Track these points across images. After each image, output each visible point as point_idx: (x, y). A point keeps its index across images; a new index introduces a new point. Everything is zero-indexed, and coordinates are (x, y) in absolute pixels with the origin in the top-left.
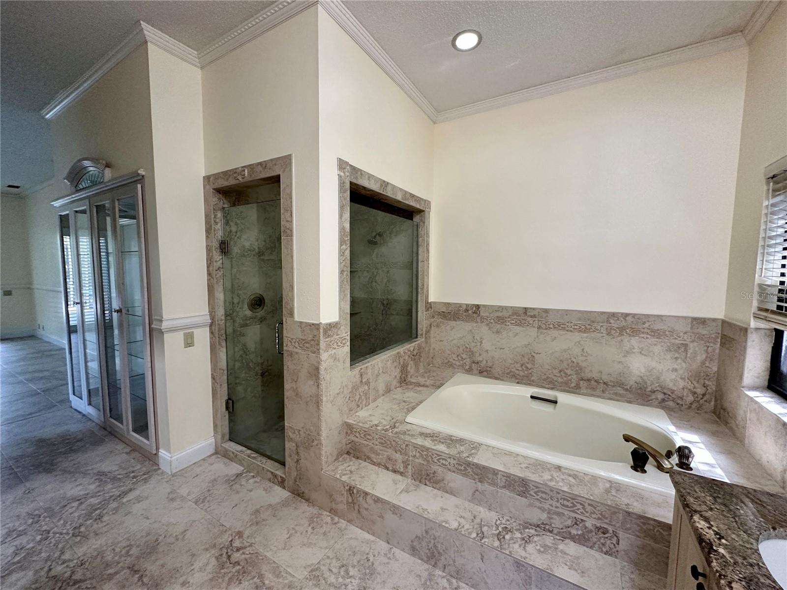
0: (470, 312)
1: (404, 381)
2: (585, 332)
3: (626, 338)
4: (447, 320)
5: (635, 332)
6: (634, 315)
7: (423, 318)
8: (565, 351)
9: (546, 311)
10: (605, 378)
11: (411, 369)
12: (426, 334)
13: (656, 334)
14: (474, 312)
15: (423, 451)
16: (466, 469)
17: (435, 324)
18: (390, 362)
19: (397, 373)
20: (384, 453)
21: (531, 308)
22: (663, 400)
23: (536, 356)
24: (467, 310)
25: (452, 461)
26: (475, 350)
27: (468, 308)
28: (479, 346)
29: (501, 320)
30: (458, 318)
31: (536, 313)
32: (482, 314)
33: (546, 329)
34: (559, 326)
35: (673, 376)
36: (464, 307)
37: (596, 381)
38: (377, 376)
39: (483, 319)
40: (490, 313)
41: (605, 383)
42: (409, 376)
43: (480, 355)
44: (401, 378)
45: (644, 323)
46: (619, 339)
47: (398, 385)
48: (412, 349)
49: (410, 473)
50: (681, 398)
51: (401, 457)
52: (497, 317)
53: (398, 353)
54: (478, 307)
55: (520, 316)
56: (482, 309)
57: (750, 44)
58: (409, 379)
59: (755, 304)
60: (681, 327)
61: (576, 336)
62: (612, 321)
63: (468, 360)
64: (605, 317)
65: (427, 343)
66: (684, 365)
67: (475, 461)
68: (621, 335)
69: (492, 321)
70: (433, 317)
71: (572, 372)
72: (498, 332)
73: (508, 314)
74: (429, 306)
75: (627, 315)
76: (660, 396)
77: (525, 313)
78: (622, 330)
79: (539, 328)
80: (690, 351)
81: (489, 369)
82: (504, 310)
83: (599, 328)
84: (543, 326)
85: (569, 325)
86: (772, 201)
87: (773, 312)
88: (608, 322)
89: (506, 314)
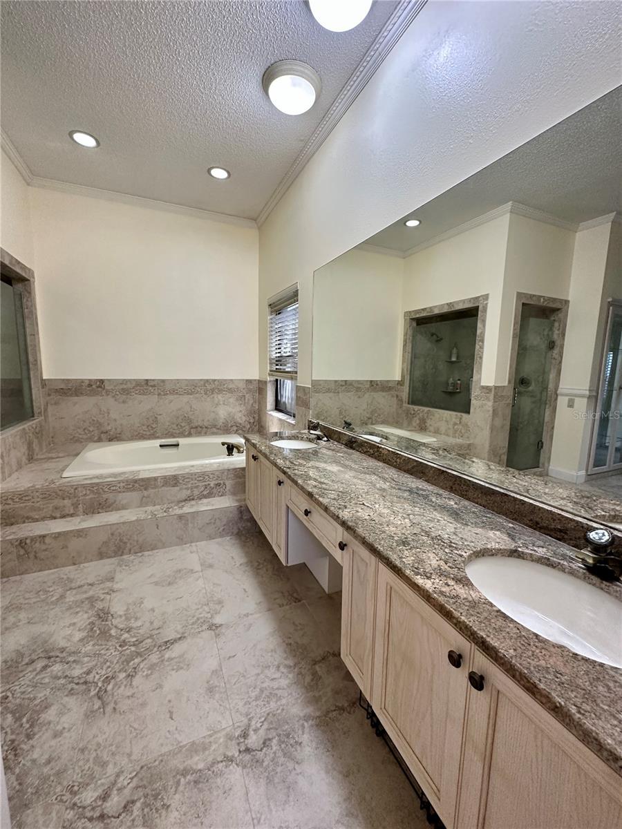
0: (94, 386)
1: (31, 459)
2: (191, 394)
3: (215, 395)
4: (68, 396)
5: (220, 391)
6: (218, 380)
7: (38, 397)
8: (179, 409)
9: (163, 381)
10: (206, 424)
11: (36, 447)
12: (44, 412)
13: (230, 391)
14: (98, 387)
15: (93, 487)
16: (133, 486)
17: (53, 402)
18: (18, 437)
19: (24, 449)
20: (49, 505)
21: (151, 380)
22: (237, 430)
23: (159, 417)
24: (90, 385)
25: (122, 484)
26: (102, 421)
27: (91, 383)
28: (106, 417)
29: (126, 392)
30: (82, 393)
31: (155, 383)
32: (106, 388)
33: (164, 395)
34: (174, 391)
35: (240, 415)
36: (87, 382)
37: (201, 427)
38: (9, 450)
39: (108, 393)
40: (115, 386)
41: (206, 427)
42: (35, 454)
43: (108, 424)
44: (28, 455)
45: (224, 385)
46: (212, 396)
47: (27, 462)
48: (34, 426)
49: (81, 510)
50: (244, 427)
51: (70, 501)
52: (122, 389)
53: (24, 429)
54: (102, 381)
55: (143, 386)
56: (106, 384)
57: (259, 228)
58: (35, 457)
59: (269, 368)
60: (242, 385)
61: (185, 398)
62: (207, 385)
63: (96, 432)
64: (202, 383)
65: (46, 421)
66: (244, 408)
67: (141, 477)
68: (212, 393)
69: (118, 393)
70: (49, 395)
71: (185, 424)
72: (124, 402)
73: (133, 385)
74: (44, 383)
75: (215, 380)
76: (235, 428)
77: (147, 384)
78: (213, 391)
79: (159, 394)
80: (246, 399)
81: (118, 435)
82: (128, 383)
83: (199, 390)
84: (162, 393)
85: (181, 390)
86: (271, 317)
87: (274, 371)
88: (204, 386)
89: (129, 386)
